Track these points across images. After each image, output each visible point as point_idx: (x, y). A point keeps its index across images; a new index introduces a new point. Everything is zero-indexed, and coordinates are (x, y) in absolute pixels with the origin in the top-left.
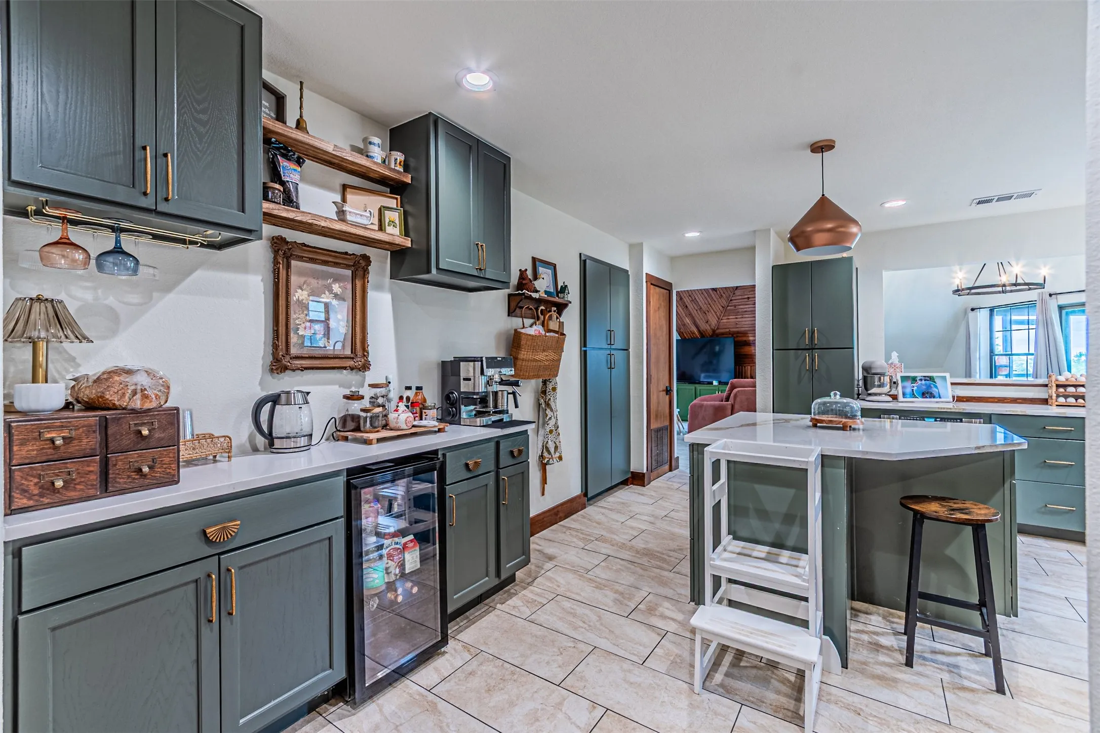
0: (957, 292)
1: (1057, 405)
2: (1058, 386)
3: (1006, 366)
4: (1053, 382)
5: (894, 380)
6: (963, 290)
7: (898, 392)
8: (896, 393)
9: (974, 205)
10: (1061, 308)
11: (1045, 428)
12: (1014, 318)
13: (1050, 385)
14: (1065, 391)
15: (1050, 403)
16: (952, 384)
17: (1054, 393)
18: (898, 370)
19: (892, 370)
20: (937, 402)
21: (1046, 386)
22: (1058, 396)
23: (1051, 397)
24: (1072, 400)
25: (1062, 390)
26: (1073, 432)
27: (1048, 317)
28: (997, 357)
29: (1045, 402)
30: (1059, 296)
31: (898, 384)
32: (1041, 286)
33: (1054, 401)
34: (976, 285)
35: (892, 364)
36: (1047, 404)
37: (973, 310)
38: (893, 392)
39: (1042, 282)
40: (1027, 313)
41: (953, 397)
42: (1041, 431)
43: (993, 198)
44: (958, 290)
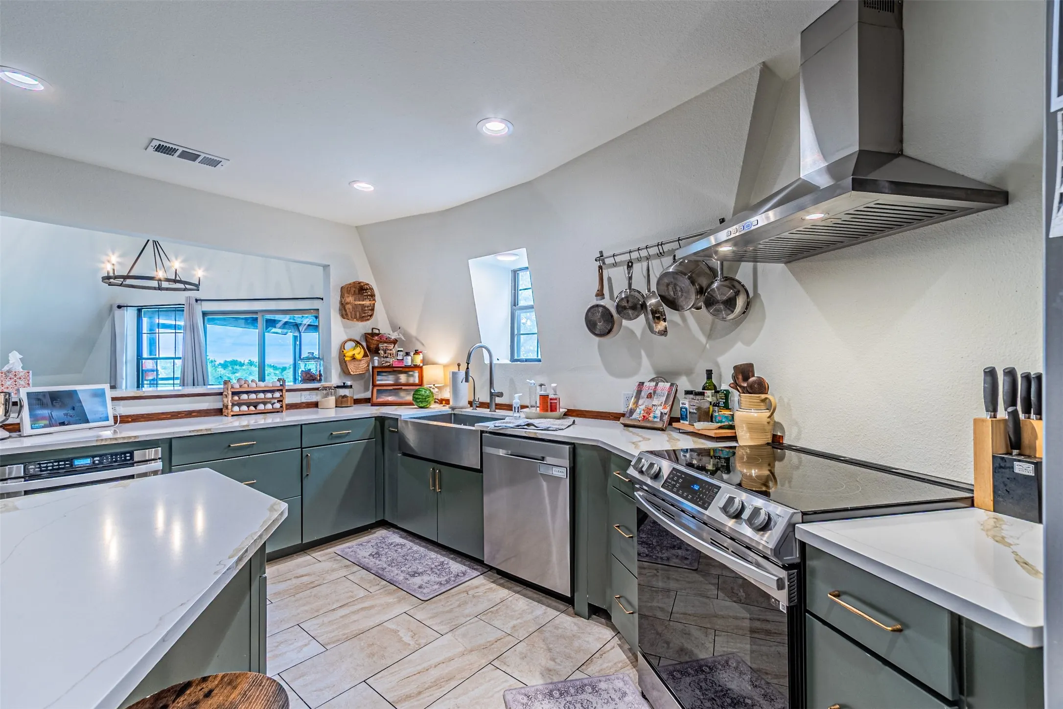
0: (107, 279)
1: (232, 416)
2: (234, 394)
3: (153, 371)
4: (229, 389)
5: (14, 398)
6: (116, 277)
7: (21, 419)
8: (17, 421)
9: (151, 149)
10: (205, 314)
11: (229, 446)
12: (161, 321)
13: (225, 393)
14: (239, 398)
15: (224, 414)
16: (113, 399)
17: (229, 402)
18: (22, 383)
19: (9, 383)
20: (90, 429)
21: (221, 394)
22: (233, 405)
23: (227, 407)
24: (244, 408)
25: (236, 398)
26: (254, 445)
27: (195, 322)
28: (144, 361)
29: (219, 412)
30: (203, 303)
31: (21, 407)
32: (197, 287)
33: (230, 411)
34: (131, 274)
35: (9, 371)
36: (222, 414)
37: (119, 307)
38: (13, 419)
39: (198, 283)
40: (173, 318)
41: (115, 417)
42: (226, 450)
43: (177, 147)
44: (109, 278)
